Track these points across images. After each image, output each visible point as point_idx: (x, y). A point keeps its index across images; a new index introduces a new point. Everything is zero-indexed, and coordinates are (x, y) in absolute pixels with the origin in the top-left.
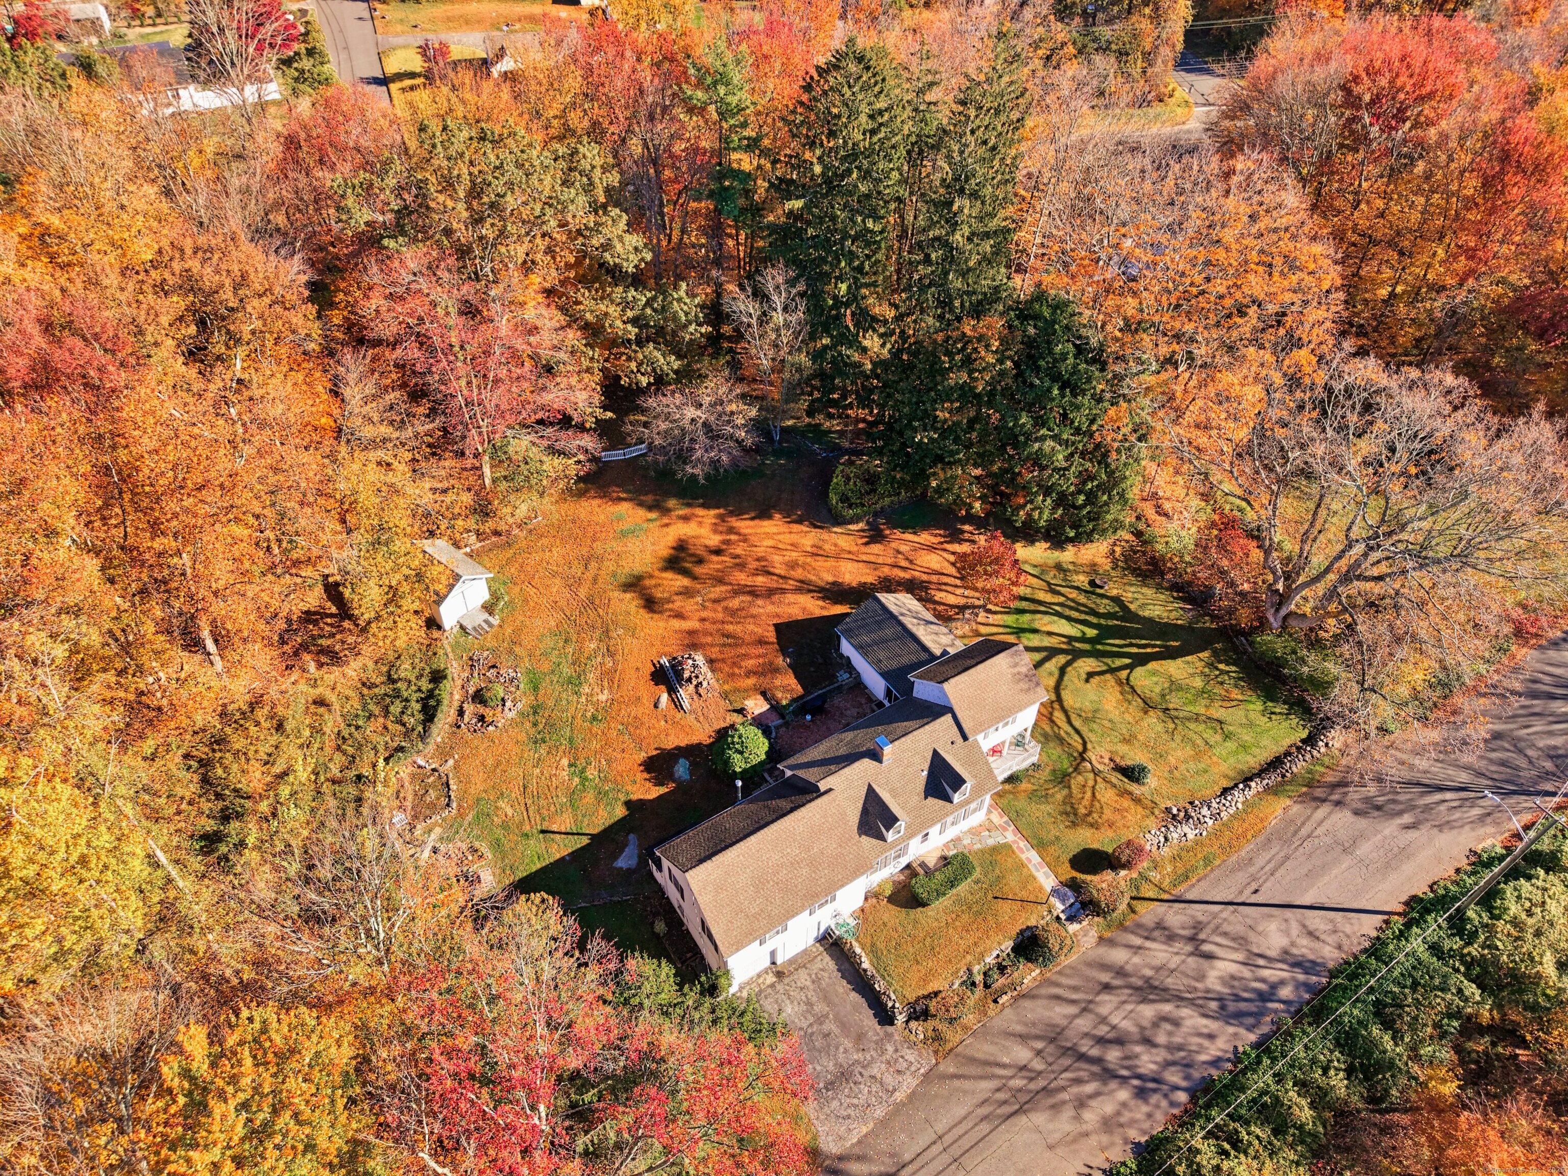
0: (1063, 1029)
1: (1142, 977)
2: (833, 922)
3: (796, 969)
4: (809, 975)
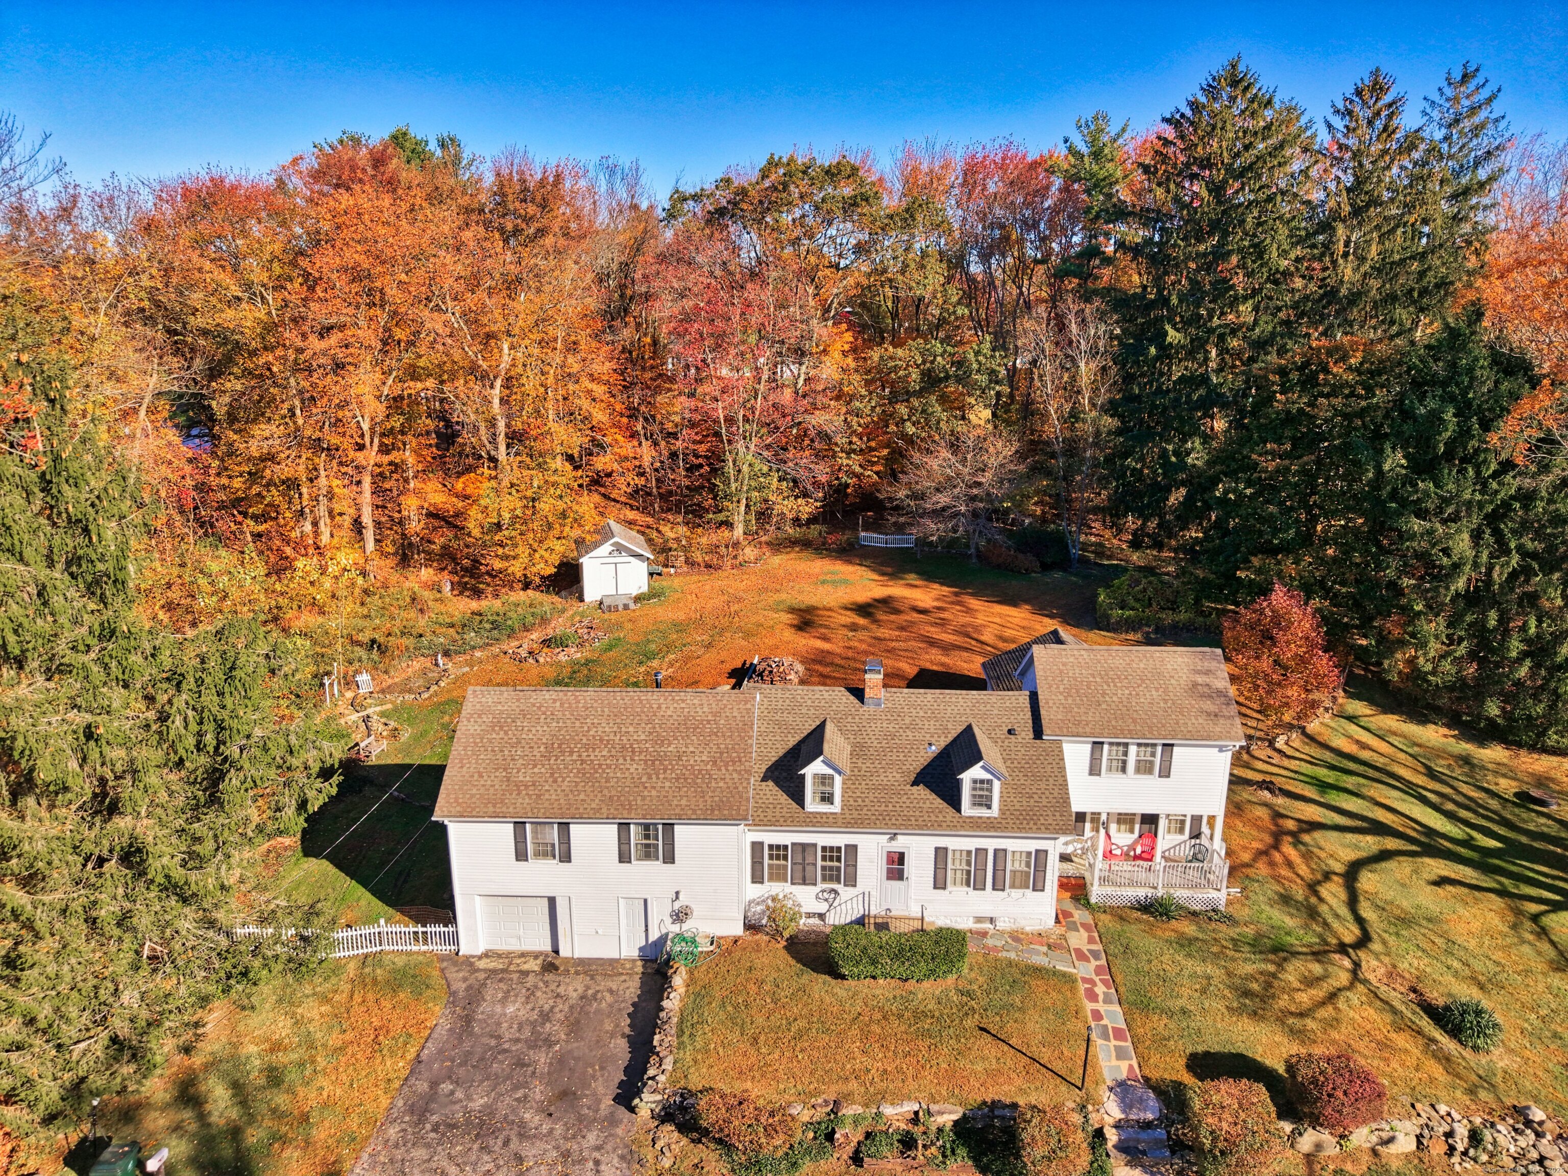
2: (676, 928)
3: (577, 973)
4: (588, 988)
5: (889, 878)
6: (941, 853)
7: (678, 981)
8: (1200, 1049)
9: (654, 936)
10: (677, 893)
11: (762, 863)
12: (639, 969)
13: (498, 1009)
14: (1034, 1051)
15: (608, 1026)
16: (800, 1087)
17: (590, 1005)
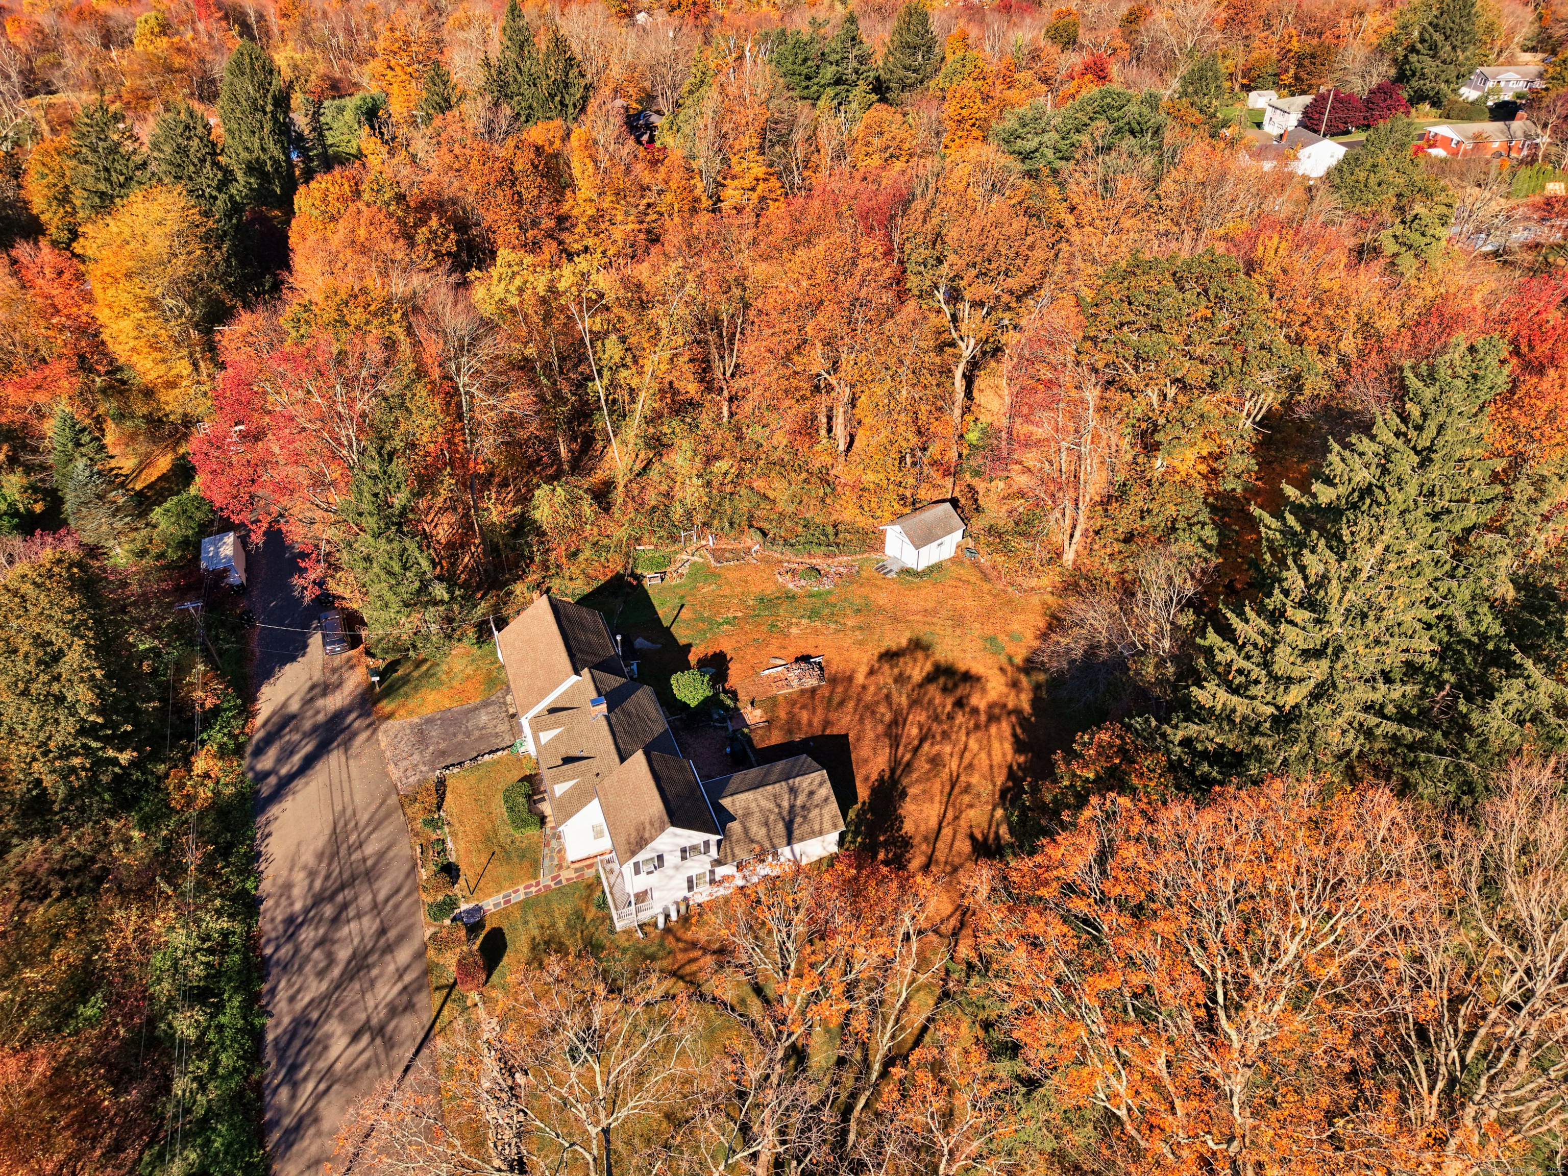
0: (370, 884)
1: (374, 965)
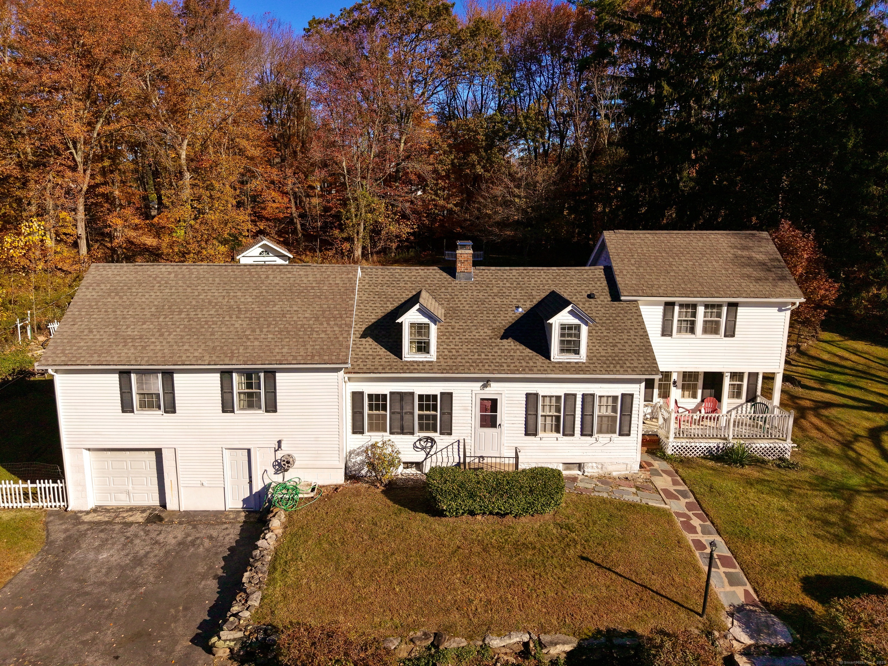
2: (278, 478)
3: (180, 523)
4: (188, 535)
5: (482, 426)
6: (532, 399)
7: (276, 523)
8: (812, 573)
9: (257, 487)
10: (279, 442)
11: (362, 413)
12: (242, 518)
13: (91, 556)
14: (645, 578)
15: (201, 568)
16: (397, 621)
17: (187, 550)
